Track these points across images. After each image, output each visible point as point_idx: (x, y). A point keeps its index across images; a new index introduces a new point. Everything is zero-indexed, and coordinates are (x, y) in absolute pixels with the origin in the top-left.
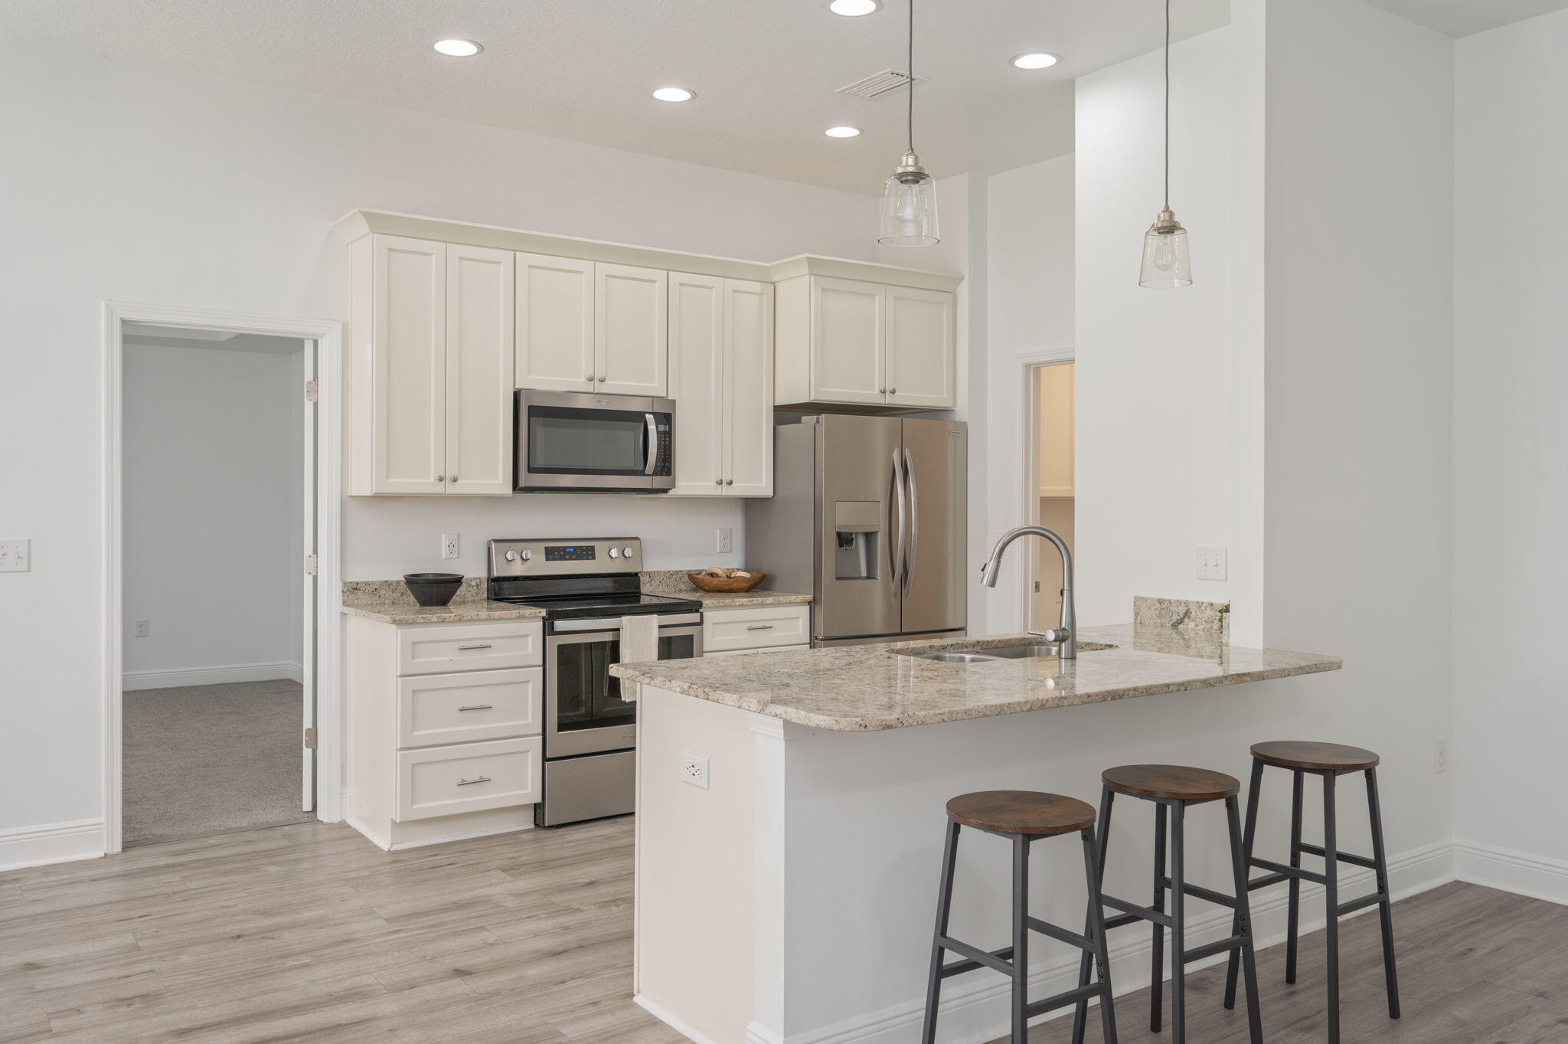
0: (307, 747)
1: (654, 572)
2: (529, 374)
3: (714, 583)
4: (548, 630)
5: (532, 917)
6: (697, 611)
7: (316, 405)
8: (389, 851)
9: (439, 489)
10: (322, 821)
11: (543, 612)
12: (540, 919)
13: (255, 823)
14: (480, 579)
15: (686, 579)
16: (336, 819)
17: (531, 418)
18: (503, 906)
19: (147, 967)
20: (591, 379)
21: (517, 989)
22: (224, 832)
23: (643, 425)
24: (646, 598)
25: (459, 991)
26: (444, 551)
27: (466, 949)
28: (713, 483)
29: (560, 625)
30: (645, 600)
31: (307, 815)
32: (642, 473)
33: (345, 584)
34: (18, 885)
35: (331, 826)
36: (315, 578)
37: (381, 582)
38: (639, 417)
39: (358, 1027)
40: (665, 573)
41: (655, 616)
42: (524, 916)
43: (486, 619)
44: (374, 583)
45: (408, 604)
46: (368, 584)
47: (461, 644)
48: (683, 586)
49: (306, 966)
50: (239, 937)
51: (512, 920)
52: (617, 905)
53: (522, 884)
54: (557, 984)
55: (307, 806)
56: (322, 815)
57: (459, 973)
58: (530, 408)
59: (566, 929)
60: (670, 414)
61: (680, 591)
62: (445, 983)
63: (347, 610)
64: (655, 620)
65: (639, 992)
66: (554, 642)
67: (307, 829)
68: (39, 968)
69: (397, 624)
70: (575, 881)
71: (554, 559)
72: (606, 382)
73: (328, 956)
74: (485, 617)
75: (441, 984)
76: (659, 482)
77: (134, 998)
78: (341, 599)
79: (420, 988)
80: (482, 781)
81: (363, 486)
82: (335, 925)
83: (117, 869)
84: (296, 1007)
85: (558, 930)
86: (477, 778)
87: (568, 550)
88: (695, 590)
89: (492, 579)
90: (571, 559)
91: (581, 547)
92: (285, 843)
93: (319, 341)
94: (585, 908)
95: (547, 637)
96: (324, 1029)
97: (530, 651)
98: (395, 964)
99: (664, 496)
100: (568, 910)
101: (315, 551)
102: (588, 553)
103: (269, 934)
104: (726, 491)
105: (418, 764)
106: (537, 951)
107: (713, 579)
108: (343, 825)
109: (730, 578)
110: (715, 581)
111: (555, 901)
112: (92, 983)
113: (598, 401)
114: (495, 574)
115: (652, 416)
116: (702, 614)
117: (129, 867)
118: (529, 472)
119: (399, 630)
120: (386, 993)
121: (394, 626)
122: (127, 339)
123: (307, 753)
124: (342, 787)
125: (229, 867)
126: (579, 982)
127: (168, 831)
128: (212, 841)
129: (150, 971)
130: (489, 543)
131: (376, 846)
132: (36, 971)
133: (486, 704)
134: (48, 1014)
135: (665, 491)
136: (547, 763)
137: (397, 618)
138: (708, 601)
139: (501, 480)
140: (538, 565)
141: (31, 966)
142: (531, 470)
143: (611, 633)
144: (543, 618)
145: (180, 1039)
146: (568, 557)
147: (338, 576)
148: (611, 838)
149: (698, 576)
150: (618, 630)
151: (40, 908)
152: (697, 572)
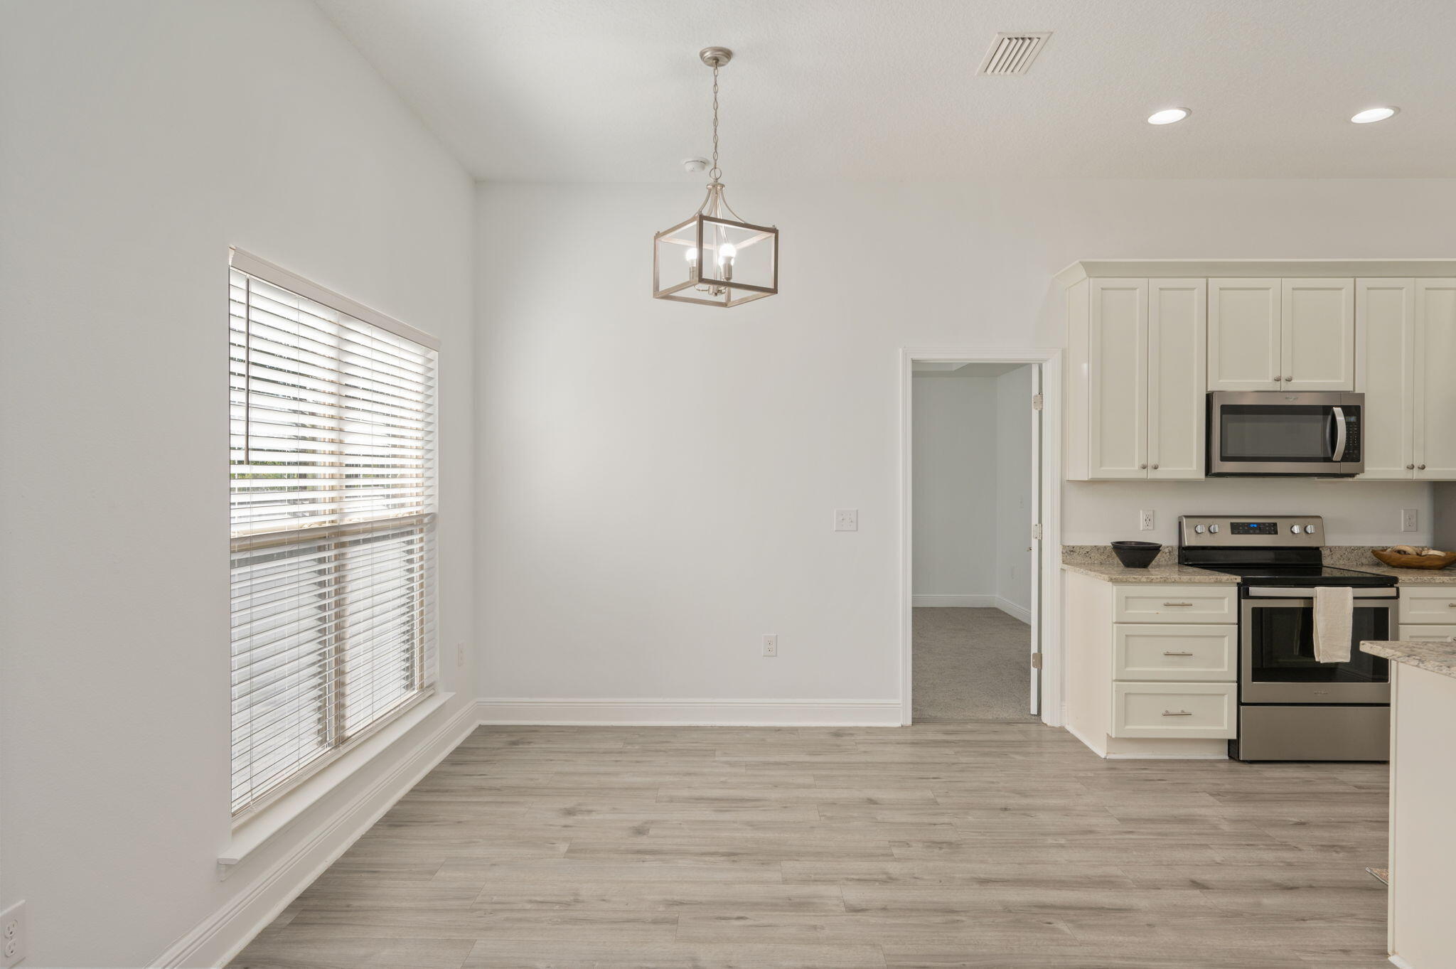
0: (1034, 667)
1: (1335, 547)
2: (1220, 379)
3: (1403, 559)
4: (1243, 593)
5: (1251, 845)
6: (1392, 586)
7: (1040, 413)
8: (1105, 759)
9: (1142, 475)
10: (1046, 724)
11: (1239, 579)
12: (1259, 849)
13: (997, 718)
14: (1172, 547)
15: (1369, 554)
16: (1057, 725)
17: (1224, 416)
18: (1220, 829)
19: (946, 820)
20: (1278, 380)
21: (1257, 914)
22: (977, 721)
23: (1330, 417)
24: (1329, 570)
25: (1202, 903)
26: (1142, 525)
27: (1197, 863)
28: (1403, 468)
29: (1254, 591)
30: (1326, 573)
31: (1034, 718)
32: (1328, 459)
33: (1064, 547)
34: (853, 738)
35: (1053, 730)
36: (1040, 542)
37: (1091, 547)
38: (1327, 410)
39: (1121, 914)
40: (1346, 548)
41: (1349, 589)
42: (1244, 843)
43: (1187, 582)
44: (1086, 547)
45: (1113, 564)
46: (1081, 548)
47: (1166, 601)
48: (1364, 561)
49: (1062, 846)
50: (1006, 809)
51: (1233, 845)
52: (1337, 852)
53: (1232, 811)
54: (1297, 920)
55: (1034, 711)
56: (1046, 718)
57: (1195, 884)
58: (1222, 407)
59: (1290, 865)
60: (1359, 407)
61: (1362, 564)
62: (1186, 892)
63: (1066, 567)
64: (1349, 592)
65: (1394, 953)
66: (1248, 605)
67: (1033, 727)
68: (877, 804)
69: (1113, 582)
70: (1284, 819)
71: (1239, 533)
72: (1293, 381)
73: (1078, 842)
74: (1187, 580)
75: (1182, 891)
76: (1347, 467)
77: (943, 843)
78: (1061, 558)
79: (1165, 891)
80: (1183, 714)
81: (1082, 472)
82: (1078, 815)
83: (909, 737)
84: (1063, 882)
85: (1282, 864)
86: (1179, 711)
87: (1252, 526)
88: (1378, 565)
89: (1183, 548)
90: (1254, 533)
91: (1264, 524)
92: (1021, 737)
93: (1044, 365)
94: (1305, 849)
95: (1242, 600)
96: (1091, 909)
97: (1226, 611)
98: (1136, 862)
99: (1350, 479)
100: (1285, 846)
101: (1040, 521)
102: (1271, 529)
103: (1028, 812)
104: (1416, 475)
105: (1130, 694)
106: (1265, 881)
107: (1401, 556)
108: (1062, 730)
109: (1421, 556)
110: (1404, 558)
111: (1270, 834)
112: (912, 824)
113: (1286, 398)
114: (1187, 544)
115: (1340, 409)
116: (1398, 589)
117: (918, 737)
118: (1222, 460)
119: (1115, 587)
120: (1135, 888)
121: (1110, 583)
122: (915, 374)
123: (1034, 671)
124: (1061, 700)
125: (987, 750)
126: (1321, 924)
127: (939, 715)
128: (969, 727)
129: (948, 824)
130: (1180, 518)
131: (1093, 752)
132: (875, 806)
133: (1187, 652)
134: (889, 842)
135: (1352, 475)
136: (1241, 707)
137: (1114, 577)
138: (1403, 577)
139: (1195, 467)
140: (1225, 538)
141: (871, 801)
142: (1223, 459)
143: (1302, 600)
144: (1238, 584)
145: (982, 887)
146: (1251, 531)
147: (1059, 542)
148: (1309, 782)
149: (1385, 553)
150: (1312, 598)
151: (868, 758)
152: (1381, 548)
